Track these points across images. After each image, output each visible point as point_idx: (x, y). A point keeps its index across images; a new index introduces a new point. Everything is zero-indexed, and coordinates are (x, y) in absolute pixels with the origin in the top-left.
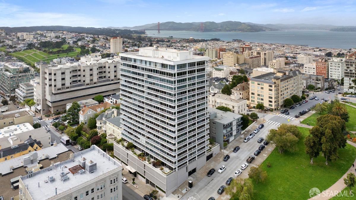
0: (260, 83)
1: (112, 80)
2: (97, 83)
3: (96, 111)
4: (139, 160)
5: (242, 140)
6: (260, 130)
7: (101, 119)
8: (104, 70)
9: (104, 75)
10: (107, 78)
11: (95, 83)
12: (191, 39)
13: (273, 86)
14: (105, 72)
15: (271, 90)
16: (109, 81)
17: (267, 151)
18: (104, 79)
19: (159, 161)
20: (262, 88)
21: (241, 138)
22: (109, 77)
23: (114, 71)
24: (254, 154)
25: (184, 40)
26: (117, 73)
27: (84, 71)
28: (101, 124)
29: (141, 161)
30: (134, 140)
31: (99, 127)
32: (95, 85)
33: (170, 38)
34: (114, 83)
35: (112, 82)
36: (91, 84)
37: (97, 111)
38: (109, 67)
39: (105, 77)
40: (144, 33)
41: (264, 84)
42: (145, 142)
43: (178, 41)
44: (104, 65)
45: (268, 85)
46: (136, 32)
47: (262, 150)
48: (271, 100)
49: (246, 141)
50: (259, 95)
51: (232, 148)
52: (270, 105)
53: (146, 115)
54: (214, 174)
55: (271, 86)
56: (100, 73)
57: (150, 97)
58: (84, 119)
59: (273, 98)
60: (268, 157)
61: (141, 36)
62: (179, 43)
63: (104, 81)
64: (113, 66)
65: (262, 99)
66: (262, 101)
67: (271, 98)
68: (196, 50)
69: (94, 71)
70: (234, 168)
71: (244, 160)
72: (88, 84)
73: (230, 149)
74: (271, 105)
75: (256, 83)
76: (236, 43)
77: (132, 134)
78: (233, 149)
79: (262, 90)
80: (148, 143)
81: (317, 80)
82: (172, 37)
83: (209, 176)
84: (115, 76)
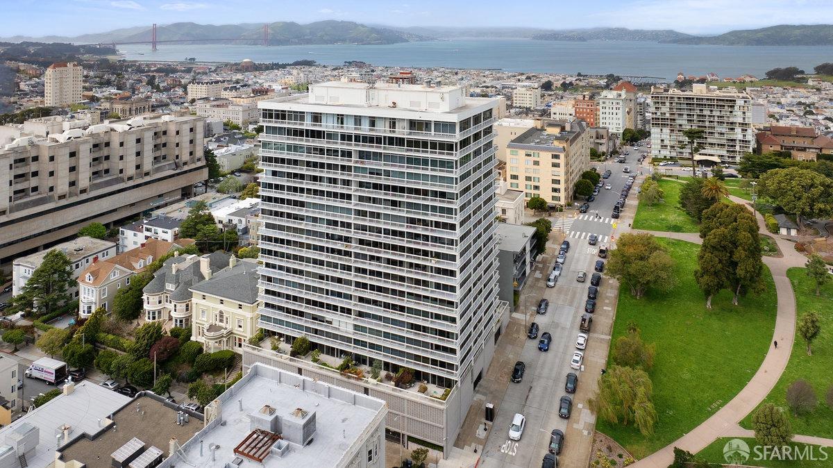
0: (531, 152)
1: (130, 178)
2: (88, 190)
3: (132, 268)
4: (346, 380)
5: (542, 284)
6: (567, 254)
7: (161, 288)
8: (105, 152)
9: (105, 165)
10: (114, 174)
11: (83, 191)
12: (246, 62)
13: (562, 156)
14: (107, 158)
15: (555, 165)
16: (122, 180)
17: (607, 298)
18: (106, 178)
19: (407, 371)
20: (536, 163)
21: (537, 280)
22: (121, 171)
23: (134, 151)
24: (586, 310)
25: (226, 65)
26: (142, 158)
27: (52, 159)
28: (160, 302)
29: (353, 381)
30: (308, 329)
31: (154, 313)
32: (84, 196)
33: (190, 63)
34: (134, 187)
35: (131, 183)
36: (71, 195)
37: (134, 269)
38: (122, 144)
39: (107, 171)
40: (114, 52)
41: (541, 153)
42: (352, 327)
43: (213, 68)
44: (106, 140)
45: (550, 155)
46: (90, 50)
47: (594, 298)
48: (556, 186)
49: (551, 284)
50: (528, 179)
51: (532, 305)
52: (554, 198)
53: (357, 255)
54: (525, 374)
55: (556, 157)
56: (96, 162)
57: (368, 207)
58: (100, 295)
59: (562, 182)
60: (618, 312)
61: (107, 61)
62: (217, 74)
63: (108, 184)
64: (134, 138)
65: (537, 188)
66: (536, 192)
67: (558, 182)
68: (287, 88)
69: (80, 156)
70: (561, 350)
71: (572, 327)
72: (62, 197)
73: (526, 308)
74: (558, 199)
75: (522, 153)
76: (353, 69)
77: (301, 314)
78: (535, 309)
79: (536, 167)
80: (363, 329)
81: (597, 138)
82: (194, 59)
83: (518, 382)
84: (138, 167)
